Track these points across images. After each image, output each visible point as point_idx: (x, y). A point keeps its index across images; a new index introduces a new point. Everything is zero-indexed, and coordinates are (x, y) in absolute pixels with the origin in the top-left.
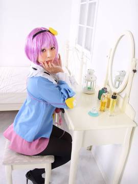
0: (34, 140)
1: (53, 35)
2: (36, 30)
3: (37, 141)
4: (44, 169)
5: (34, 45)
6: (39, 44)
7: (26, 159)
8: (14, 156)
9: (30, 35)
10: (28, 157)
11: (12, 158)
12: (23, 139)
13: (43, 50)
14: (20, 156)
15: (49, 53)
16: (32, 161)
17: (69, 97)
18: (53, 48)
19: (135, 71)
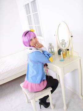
0: (41, 83)
1: (33, 32)
2: (25, 33)
3: (42, 82)
4: (48, 95)
5: (26, 39)
6: (29, 38)
7: (40, 93)
8: (34, 94)
9: (23, 36)
10: (40, 92)
11: (33, 95)
13: (31, 40)
14: (37, 93)
15: (34, 40)
16: (43, 93)
17: (50, 57)
18: (35, 37)
19: (72, 36)
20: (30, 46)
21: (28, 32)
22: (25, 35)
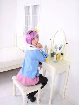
0: (34, 78)
2: (29, 31)
3: (36, 78)
5: (29, 37)
6: (32, 37)
7: (32, 87)
9: (27, 34)
12: (30, 79)
13: (33, 39)
14: (30, 87)
15: (36, 40)
16: (35, 87)
18: (37, 37)
19: (67, 44)
20: (31, 44)
21: (33, 31)
22: (30, 33)
